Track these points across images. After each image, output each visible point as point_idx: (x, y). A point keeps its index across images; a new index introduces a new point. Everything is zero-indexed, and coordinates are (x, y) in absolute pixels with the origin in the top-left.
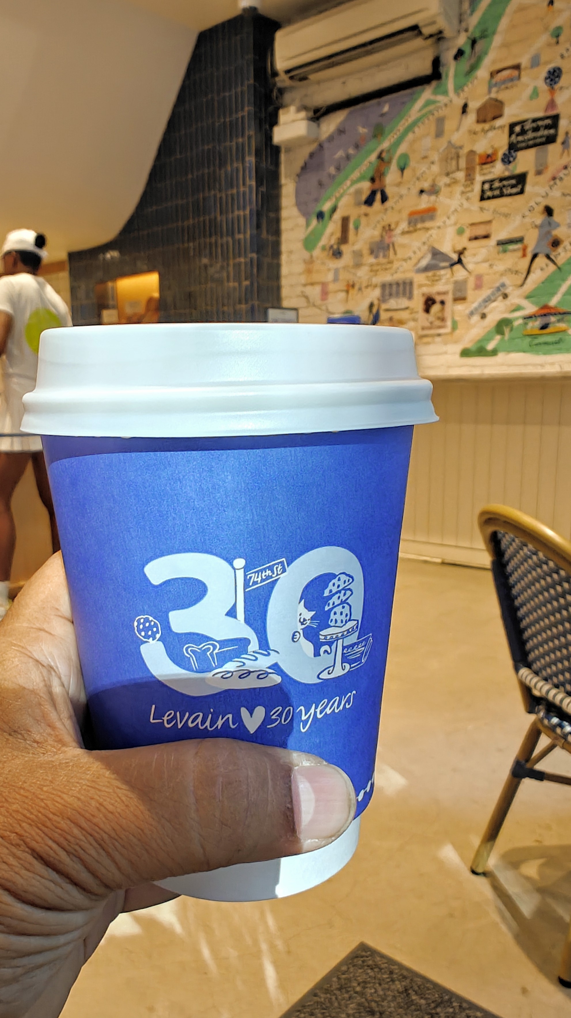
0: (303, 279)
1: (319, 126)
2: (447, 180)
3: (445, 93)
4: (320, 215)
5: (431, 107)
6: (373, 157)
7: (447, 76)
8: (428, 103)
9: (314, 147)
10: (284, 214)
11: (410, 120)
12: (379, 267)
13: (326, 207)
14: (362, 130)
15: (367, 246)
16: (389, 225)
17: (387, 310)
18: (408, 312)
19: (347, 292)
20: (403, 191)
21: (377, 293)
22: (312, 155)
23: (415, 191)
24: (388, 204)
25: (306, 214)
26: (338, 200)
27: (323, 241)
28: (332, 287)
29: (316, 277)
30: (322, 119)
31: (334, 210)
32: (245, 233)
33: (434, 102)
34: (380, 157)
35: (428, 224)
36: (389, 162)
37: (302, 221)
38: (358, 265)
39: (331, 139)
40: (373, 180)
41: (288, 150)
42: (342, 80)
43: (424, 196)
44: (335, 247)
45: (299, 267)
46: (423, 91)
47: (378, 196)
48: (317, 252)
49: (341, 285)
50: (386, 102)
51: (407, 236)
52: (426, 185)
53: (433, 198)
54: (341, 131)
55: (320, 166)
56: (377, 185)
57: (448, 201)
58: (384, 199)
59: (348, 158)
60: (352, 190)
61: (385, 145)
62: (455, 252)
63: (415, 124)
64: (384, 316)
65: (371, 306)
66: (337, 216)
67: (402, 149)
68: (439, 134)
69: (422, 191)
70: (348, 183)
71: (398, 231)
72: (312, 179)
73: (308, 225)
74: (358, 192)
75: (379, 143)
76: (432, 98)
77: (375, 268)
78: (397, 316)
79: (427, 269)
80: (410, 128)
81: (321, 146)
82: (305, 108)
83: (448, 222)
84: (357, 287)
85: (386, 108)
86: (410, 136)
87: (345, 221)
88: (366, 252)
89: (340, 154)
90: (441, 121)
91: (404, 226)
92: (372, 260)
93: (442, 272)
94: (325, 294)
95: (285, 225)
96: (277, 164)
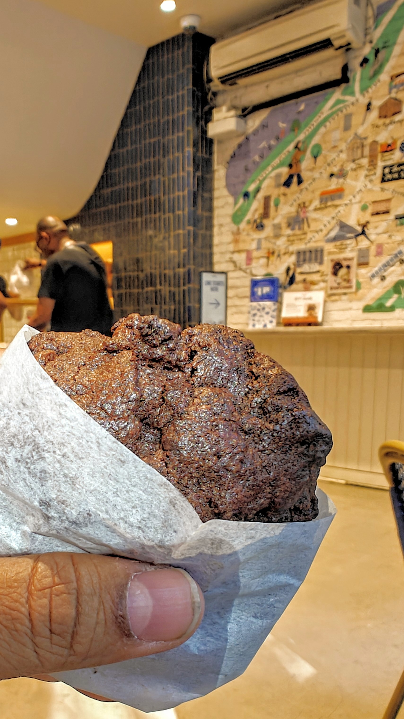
0: (231, 247)
1: (246, 122)
2: (353, 165)
3: (352, 93)
4: (246, 195)
5: (341, 105)
6: (291, 147)
7: (354, 80)
8: (338, 102)
9: (241, 139)
10: (216, 194)
11: (323, 117)
12: (295, 238)
13: (251, 188)
14: (282, 125)
15: (285, 221)
16: (304, 203)
17: (302, 273)
18: (319, 274)
19: (268, 258)
20: (316, 175)
21: (293, 259)
22: (240, 146)
23: (326, 175)
24: (303, 186)
25: (234, 194)
26: (261, 182)
27: (249, 216)
28: (255, 254)
29: (242, 246)
30: (248, 117)
31: (258, 190)
32: (183, 210)
33: (343, 101)
34: (296, 147)
35: (337, 202)
36: (305, 151)
37: (231, 200)
38: (277, 236)
39: (256, 132)
40: (290, 166)
41: (220, 142)
42: (266, 84)
43: (334, 179)
44: (258, 221)
45: (229, 238)
46: (333, 93)
47: (295, 179)
48: (243, 225)
49: (263, 252)
50: (302, 102)
51: (319, 212)
52: (335, 170)
53: (341, 180)
54: (264, 126)
55: (247, 155)
56: (293, 171)
57: (353, 183)
58: (300, 181)
59: (270, 148)
60: (273, 174)
62: (359, 225)
63: (326, 119)
64: (298, 278)
65: (288, 269)
66: (260, 195)
67: (316, 140)
68: (347, 128)
69: (332, 175)
70: (270, 168)
71: (312, 208)
72: (240, 165)
73: (236, 203)
74: (278, 176)
75: (296, 136)
76: (341, 98)
77: (292, 238)
78: (310, 278)
79: (335, 239)
80: (322, 123)
81: (247, 138)
82: (234, 107)
83: (354, 201)
84: (276, 254)
85: (302, 107)
86: (322, 130)
87: (267, 199)
88: (284, 225)
89: (264, 144)
90: (348, 117)
91: (316, 203)
92: (289, 232)
93: (348, 242)
94: (249, 260)
95: (216, 203)
96: (211, 153)
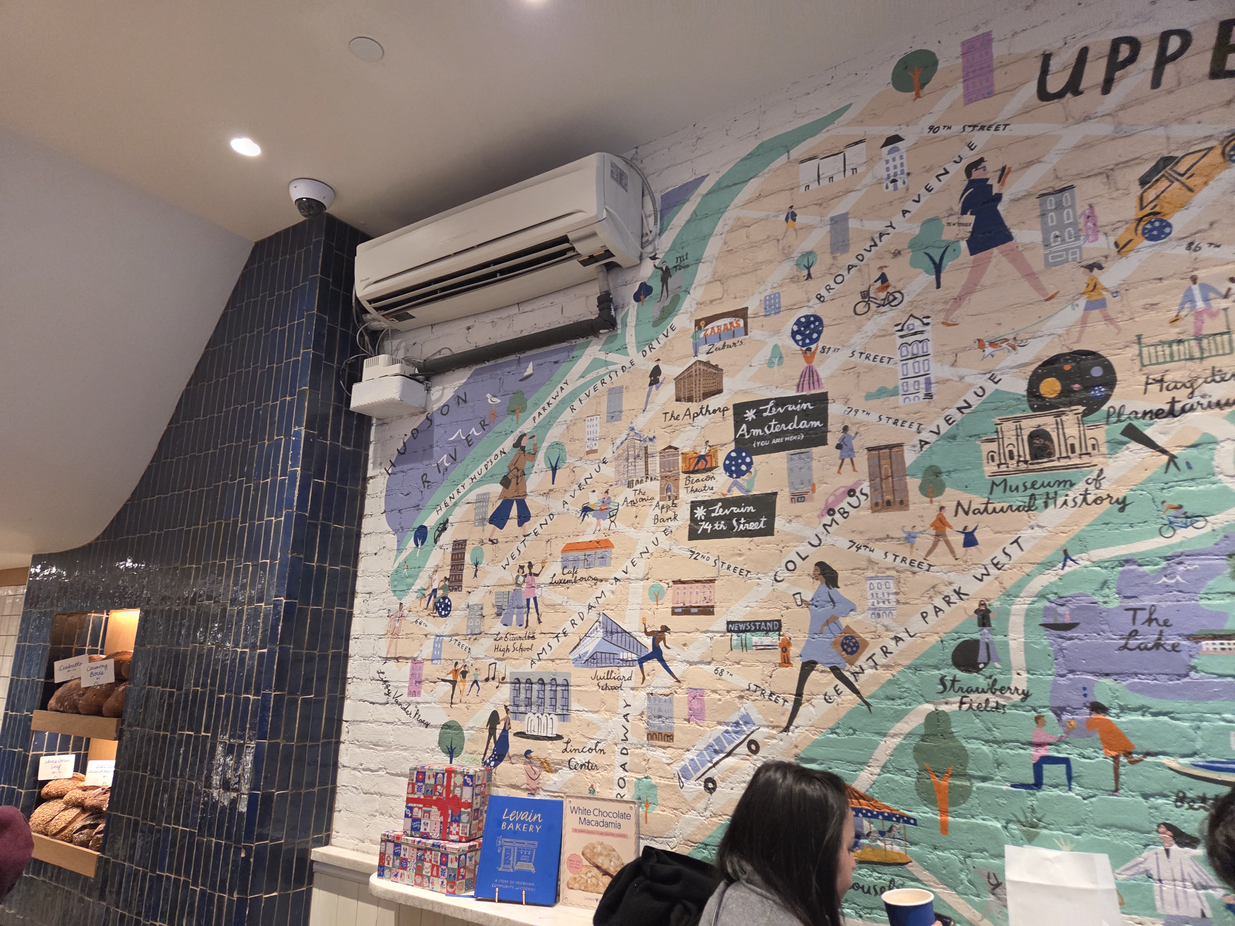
1: (428, 389)
2: (630, 494)
3: (623, 349)
5: (602, 371)
7: (625, 325)
8: (596, 364)
9: (418, 421)
10: (367, 525)
11: (568, 389)
12: (510, 644)
13: (431, 521)
15: (492, 599)
16: (530, 566)
17: (521, 734)
18: (560, 744)
20: (556, 506)
21: (505, 693)
22: (416, 433)
23: (575, 508)
24: (529, 526)
25: (399, 530)
26: (450, 509)
27: (421, 582)
28: (429, 670)
30: (436, 379)
33: (606, 363)
34: (517, 444)
35: (596, 572)
36: (534, 454)
37: (392, 540)
38: (476, 635)
39: (445, 410)
40: (505, 482)
46: (586, 346)
47: (514, 512)
48: (410, 599)
50: (529, 359)
51: (560, 589)
54: (460, 399)
55: (427, 452)
56: (511, 493)
57: (631, 532)
58: (524, 516)
59: (469, 442)
60: (472, 496)
61: (527, 426)
62: (647, 634)
63: (574, 395)
65: (494, 718)
67: (554, 434)
68: (614, 415)
69: (586, 510)
70: (467, 482)
71: (545, 578)
72: (415, 470)
73: (399, 550)
74: (483, 500)
75: (518, 424)
76: (602, 356)
77: (503, 644)
79: (593, 660)
80: (567, 402)
81: (429, 419)
83: (633, 572)
85: (529, 371)
86: (567, 414)
87: (459, 546)
88: (489, 611)
89: (459, 434)
90: (616, 393)
91: (555, 569)
94: (417, 681)
95: (365, 545)
